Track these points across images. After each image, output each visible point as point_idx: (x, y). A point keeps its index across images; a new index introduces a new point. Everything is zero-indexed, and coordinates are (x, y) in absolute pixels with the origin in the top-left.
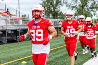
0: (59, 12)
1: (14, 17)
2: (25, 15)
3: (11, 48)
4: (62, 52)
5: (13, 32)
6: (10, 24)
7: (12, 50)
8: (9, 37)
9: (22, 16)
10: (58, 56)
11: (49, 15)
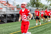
0: (40, 4)
1: (12, 6)
2: (19, 5)
3: (9, 25)
4: (42, 28)
5: (11, 16)
6: (9, 11)
7: (10, 27)
8: (8, 19)
9: (17, 6)
10: (39, 31)
11: (34, 5)
